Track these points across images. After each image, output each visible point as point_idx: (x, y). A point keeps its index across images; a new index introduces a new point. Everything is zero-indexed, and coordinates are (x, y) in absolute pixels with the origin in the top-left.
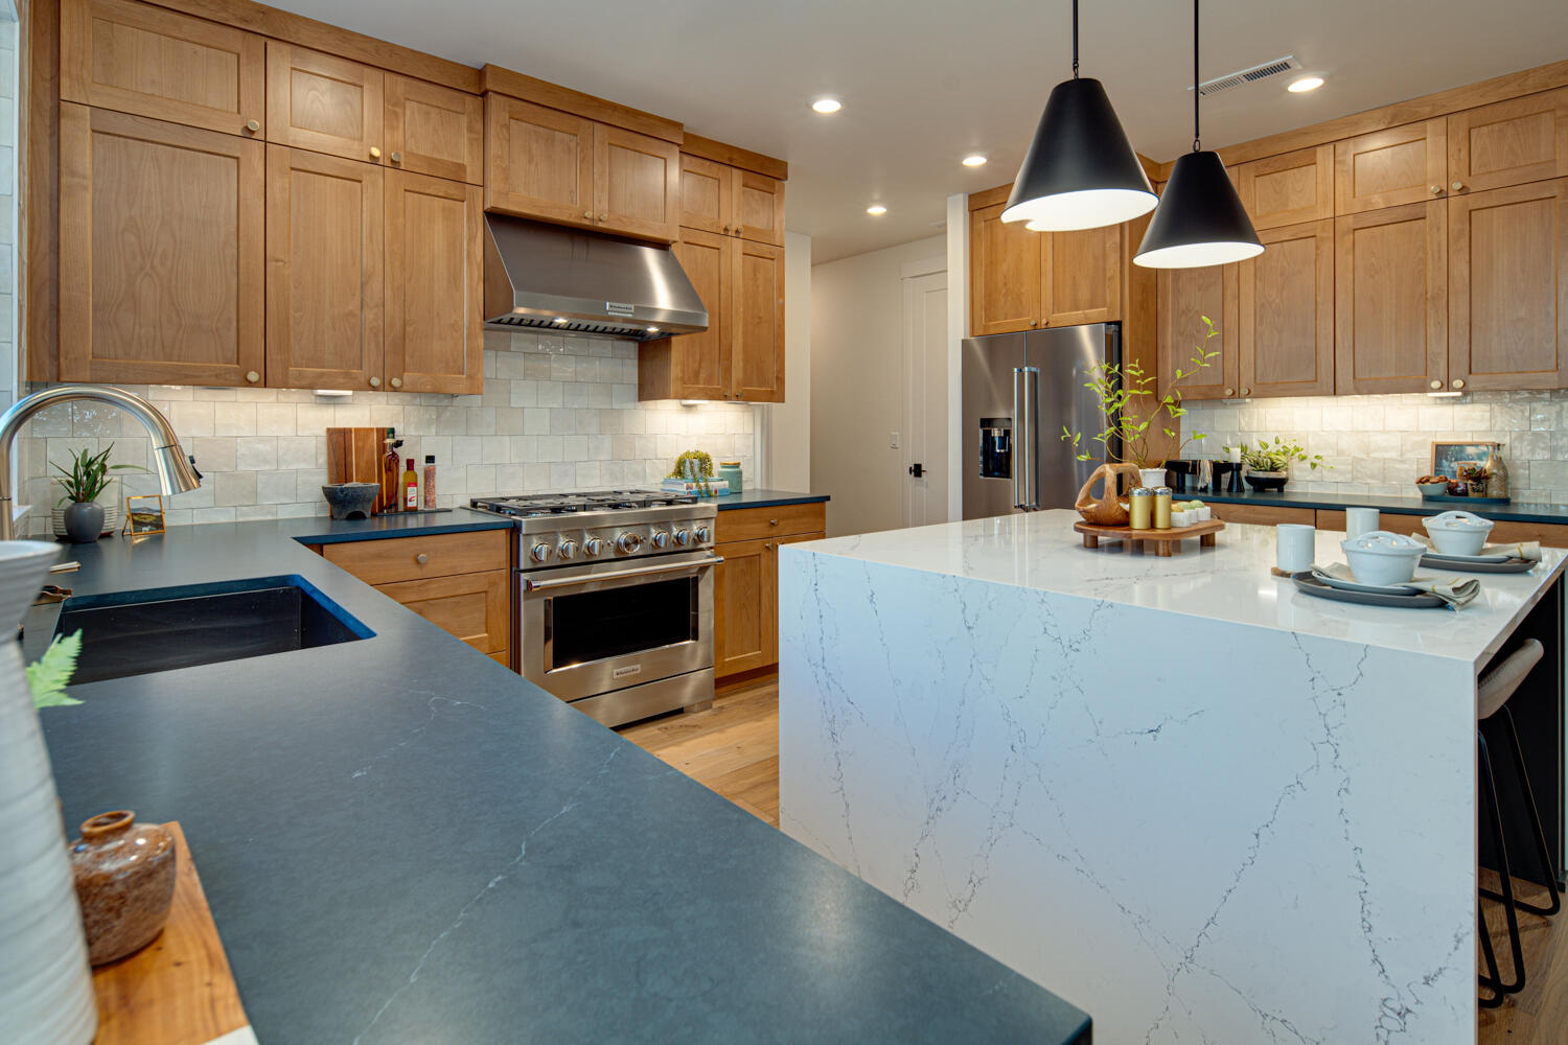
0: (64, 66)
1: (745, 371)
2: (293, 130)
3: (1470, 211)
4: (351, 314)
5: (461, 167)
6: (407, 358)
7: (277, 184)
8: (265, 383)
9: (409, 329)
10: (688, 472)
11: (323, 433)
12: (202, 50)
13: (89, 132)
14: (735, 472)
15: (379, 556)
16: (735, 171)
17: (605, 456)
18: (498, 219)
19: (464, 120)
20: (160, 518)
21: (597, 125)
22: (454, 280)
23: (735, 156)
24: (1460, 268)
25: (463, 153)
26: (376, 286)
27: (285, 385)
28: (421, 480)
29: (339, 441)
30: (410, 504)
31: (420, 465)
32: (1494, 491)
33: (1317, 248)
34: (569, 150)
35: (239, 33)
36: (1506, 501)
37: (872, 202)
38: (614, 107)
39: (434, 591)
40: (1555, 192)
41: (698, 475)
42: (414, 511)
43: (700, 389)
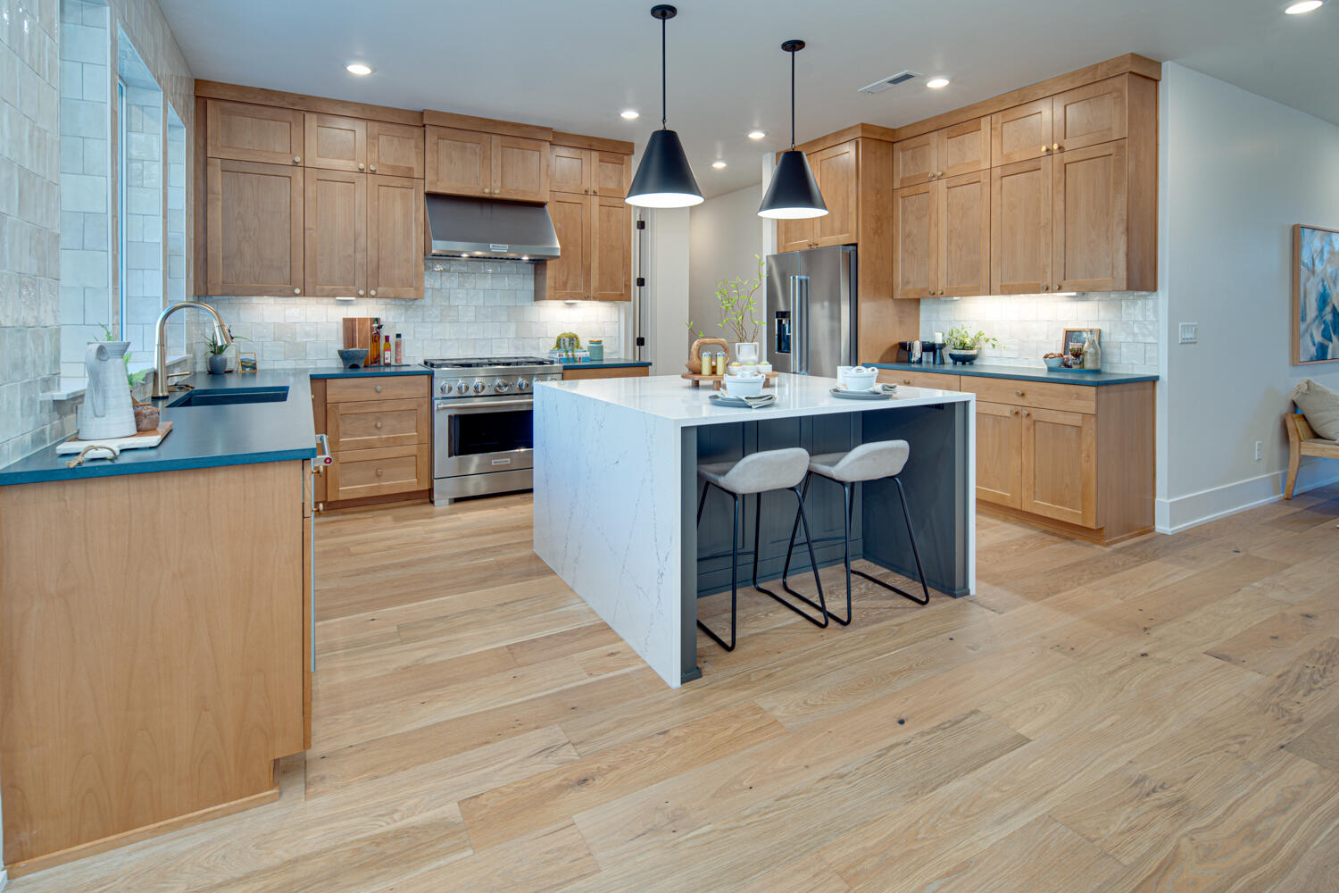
0: (209, 141)
1: (600, 281)
2: (318, 159)
3: (1065, 165)
4: (349, 256)
5: (411, 169)
6: (380, 279)
7: (310, 189)
8: (304, 294)
9: (381, 263)
10: (562, 346)
11: (341, 321)
12: (272, 123)
13: (220, 171)
14: (597, 346)
15: (355, 386)
16: (593, 153)
17: (512, 335)
18: (432, 197)
19: (412, 142)
20: (255, 364)
21: (493, 136)
22: (407, 234)
23: (593, 143)
24: (1059, 206)
25: (413, 161)
26: (362, 240)
27: (314, 295)
28: (393, 347)
29: (349, 324)
30: (386, 361)
31: (393, 339)
32: (1089, 365)
33: (981, 189)
34: (476, 153)
35: (290, 111)
36: (1097, 372)
37: (716, 160)
38: (504, 124)
39: (385, 407)
40: (1111, 151)
41: (568, 348)
42: (388, 365)
43: (567, 293)
